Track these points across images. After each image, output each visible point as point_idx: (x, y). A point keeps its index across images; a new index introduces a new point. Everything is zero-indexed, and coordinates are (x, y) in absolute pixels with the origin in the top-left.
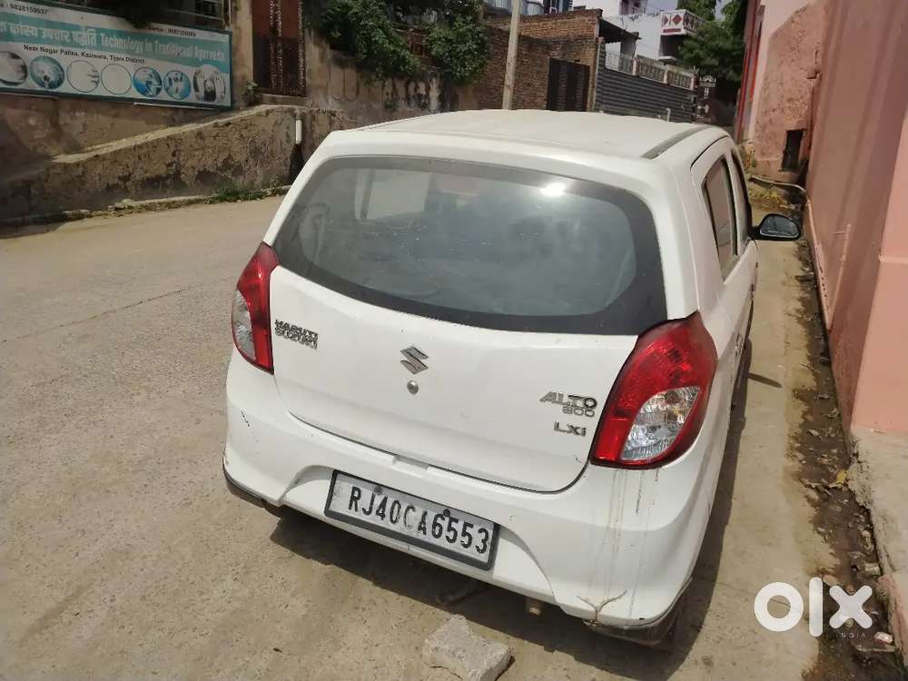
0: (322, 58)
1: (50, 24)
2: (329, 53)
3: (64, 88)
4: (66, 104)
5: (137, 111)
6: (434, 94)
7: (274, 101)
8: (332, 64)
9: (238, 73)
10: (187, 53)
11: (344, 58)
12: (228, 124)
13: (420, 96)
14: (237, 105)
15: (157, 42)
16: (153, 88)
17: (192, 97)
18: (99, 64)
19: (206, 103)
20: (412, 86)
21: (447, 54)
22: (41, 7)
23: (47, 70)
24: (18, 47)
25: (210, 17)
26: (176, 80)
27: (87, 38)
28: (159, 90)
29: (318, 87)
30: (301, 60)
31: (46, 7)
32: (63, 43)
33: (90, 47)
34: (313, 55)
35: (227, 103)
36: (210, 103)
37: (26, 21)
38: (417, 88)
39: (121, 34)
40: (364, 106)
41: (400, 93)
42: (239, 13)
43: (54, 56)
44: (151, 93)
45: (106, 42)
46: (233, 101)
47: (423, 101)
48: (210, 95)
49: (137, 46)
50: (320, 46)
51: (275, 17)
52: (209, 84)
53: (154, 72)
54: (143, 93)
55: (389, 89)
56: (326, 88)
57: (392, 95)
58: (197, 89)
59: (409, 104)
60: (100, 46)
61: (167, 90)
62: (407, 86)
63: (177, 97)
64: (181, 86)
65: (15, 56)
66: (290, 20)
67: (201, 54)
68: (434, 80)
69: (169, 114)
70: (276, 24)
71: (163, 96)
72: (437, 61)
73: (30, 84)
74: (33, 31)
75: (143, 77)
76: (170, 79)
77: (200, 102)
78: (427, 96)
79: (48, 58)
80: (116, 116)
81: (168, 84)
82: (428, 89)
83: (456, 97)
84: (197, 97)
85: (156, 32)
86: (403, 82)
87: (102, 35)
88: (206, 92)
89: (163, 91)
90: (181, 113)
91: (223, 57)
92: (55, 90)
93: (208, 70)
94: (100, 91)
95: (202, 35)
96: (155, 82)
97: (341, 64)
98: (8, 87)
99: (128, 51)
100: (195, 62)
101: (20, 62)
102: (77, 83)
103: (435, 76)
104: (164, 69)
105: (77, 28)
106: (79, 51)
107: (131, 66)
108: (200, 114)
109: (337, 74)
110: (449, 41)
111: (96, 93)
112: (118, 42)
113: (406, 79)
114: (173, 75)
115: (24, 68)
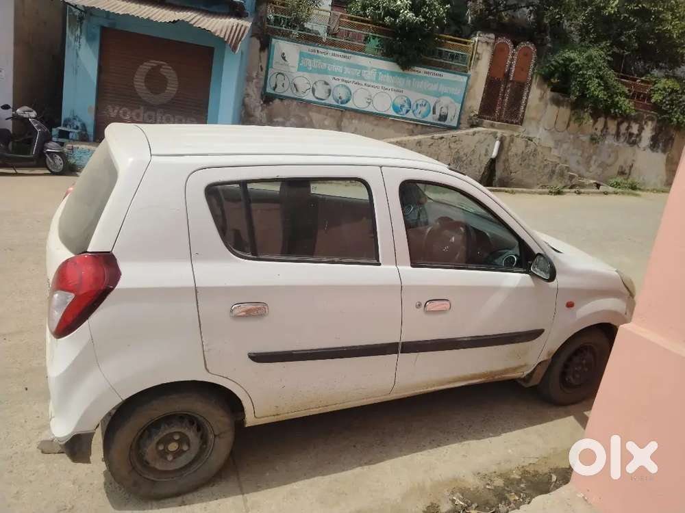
0: (541, 98)
1: (351, 66)
2: (549, 94)
3: (349, 105)
4: (348, 114)
5: (391, 123)
6: (648, 133)
7: (492, 126)
8: (549, 103)
9: (468, 104)
10: (434, 87)
11: (561, 98)
12: (442, 138)
13: (631, 135)
14: (461, 126)
15: (414, 79)
16: (404, 110)
17: (430, 118)
18: (373, 91)
19: (439, 122)
20: (625, 125)
21: (667, 102)
22: (348, 55)
23: (342, 93)
24: (329, 78)
25: (459, 64)
26: (421, 105)
27: (369, 75)
28: (407, 111)
29: (533, 119)
30: (525, 98)
31: (350, 55)
32: (356, 77)
33: (371, 81)
34: (536, 95)
35: (454, 124)
36: (442, 123)
37: (338, 63)
38: (629, 127)
39: (393, 74)
40: (572, 137)
41: (610, 130)
42: (479, 62)
43: (348, 85)
44: (402, 113)
45: (381, 77)
46: (459, 123)
47: (633, 138)
48: (443, 118)
49: (401, 81)
50: (542, 89)
51: (511, 66)
52: (444, 110)
53: (408, 100)
54: (397, 113)
55: (600, 125)
56: (540, 120)
57: (602, 131)
58: (434, 113)
59: (618, 140)
60: (377, 80)
61: (413, 112)
62: (619, 125)
63: (419, 117)
64: (424, 109)
65: (326, 84)
66: (522, 68)
67: (443, 89)
68: (650, 123)
69: (411, 127)
70: (509, 71)
71: (410, 115)
72: (656, 107)
73: (331, 101)
74: (339, 69)
75: (399, 102)
76: (417, 105)
77: (434, 122)
78: (639, 135)
79: (345, 86)
80: (377, 125)
81: (415, 107)
82: (641, 129)
83: (672, 139)
84: (433, 118)
85: (416, 73)
86: (616, 122)
87: (381, 73)
88: (440, 115)
89: (411, 111)
90: (419, 127)
91: (459, 92)
92: (343, 105)
93: (445, 100)
94: (370, 109)
95: (447, 76)
96: (407, 106)
97: (557, 103)
98: (317, 100)
99: (395, 85)
100: (438, 95)
101: (328, 87)
102: (358, 103)
103: (652, 119)
104: (414, 97)
105: (365, 68)
106: (363, 83)
107: (393, 94)
108: (433, 129)
109: (552, 110)
110: (673, 91)
111: (367, 110)
112: (388, 78)
113: (620, 120)
114: (419, 102)
115: (330, 91)
